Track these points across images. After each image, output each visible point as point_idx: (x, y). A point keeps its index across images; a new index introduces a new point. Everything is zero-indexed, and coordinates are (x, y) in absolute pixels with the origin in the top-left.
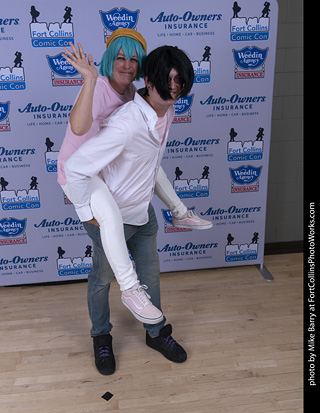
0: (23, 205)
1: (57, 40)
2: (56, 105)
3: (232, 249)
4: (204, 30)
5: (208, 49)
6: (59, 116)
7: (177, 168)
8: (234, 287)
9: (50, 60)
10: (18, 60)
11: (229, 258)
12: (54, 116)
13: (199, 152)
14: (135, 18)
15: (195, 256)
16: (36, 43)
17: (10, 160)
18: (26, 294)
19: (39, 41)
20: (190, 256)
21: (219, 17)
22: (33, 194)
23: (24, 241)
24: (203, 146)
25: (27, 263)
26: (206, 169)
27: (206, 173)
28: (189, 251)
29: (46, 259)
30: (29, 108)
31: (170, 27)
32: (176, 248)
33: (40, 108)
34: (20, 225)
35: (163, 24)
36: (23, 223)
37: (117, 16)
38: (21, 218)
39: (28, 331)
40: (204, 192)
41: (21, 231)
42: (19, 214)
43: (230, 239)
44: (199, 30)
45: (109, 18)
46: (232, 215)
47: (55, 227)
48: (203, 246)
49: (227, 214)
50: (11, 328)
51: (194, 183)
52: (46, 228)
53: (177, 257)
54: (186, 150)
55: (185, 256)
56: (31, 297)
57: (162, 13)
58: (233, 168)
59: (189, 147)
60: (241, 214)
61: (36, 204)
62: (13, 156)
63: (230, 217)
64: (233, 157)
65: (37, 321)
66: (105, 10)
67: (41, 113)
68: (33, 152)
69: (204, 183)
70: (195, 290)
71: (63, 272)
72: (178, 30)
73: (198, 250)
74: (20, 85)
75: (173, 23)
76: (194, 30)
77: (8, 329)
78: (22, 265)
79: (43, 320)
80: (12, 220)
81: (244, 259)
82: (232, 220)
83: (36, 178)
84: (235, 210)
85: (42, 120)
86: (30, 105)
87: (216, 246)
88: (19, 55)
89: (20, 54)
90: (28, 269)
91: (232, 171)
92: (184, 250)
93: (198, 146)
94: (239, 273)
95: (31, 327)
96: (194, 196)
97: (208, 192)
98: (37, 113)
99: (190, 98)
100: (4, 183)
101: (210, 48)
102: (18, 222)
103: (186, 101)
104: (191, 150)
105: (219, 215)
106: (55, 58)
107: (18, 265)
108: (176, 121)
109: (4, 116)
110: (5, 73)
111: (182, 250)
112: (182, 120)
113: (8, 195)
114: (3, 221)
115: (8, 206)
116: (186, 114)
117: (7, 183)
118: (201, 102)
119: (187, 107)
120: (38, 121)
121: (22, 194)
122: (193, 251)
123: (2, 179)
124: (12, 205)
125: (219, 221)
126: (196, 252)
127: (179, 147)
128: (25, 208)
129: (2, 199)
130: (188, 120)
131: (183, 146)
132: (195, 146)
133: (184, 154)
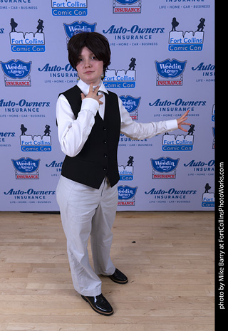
0: (38, 148)
1: (73, 10)
2: (69, 66)
3: (208, 196)
4: (201, 3)
6: (71, 75)
9: (66, 27)
10: (40, 27)
11: (205, 204)
12: (67, 75)
15: (175, 200)
16: (56, 12)
17: (30, 110)
18: (36, 219)
19: (58, 10)
20: (171, 199)
23: (37, 177)
24: (191, 106)
25: (39, 195)
26: (192, 127)
27: (192, 130)
28: (171, 195)
29: (53, 193)
30: (47, 68)
32: (160, 192)
33: (56, 68)
34: (34, 164)
36: (37, 162)
38: (35, 159)
39: (37, 248)
40: (188, 146)
41: (35, 169)
42: (34, 155)
43: (208, 187)
44: (196, 3)
48: (184, 192)
49: (207, 167)
50: (25, 245)
51: (181, 139)
52: (55, 168)
53: (161, 199)
54: (176, 109)
55: (168, 200)
56: (40, 222)
59: (178, 107)
61: (48, 148)
62: (32, 107)
63: (209, 169)
65: (45, 241)
67: (56, 72)
68: (48, 105)
69: (190, 138)
70: (175, 227)
72: (177, 3)
73: (179, 195)
74: (40, 48)
76: (192, 3)
78: (34, 196)
79: (50, 241)
80: (29, 160)
83: (49, 127)
84: (214, 163)
85: (57, 78)
86: (48, 65)
87: (195, 193)
88: (41, 22)
90: (39, 200)
92: (167, 194)
93: (187, 107)
95: (40, 245)
96: (180, 150)
97: (192, 147)
98: (53, 72)
99: (183, 65)
100: (24, 129)
101: (204, 20)
102: (33, 161)
103: (179, 67)
104: (180, 109)
105: (200, 167)
106: (71, 26)
107: (31, 196)
108: (169, 84)
109: (26, 73)
110: (30, 37)
111: (165, 194)
112: (175, 83)
113: (26, 139)
114: (21, 160)
115: (26, 148)
116: (178, 78)
117: (26, 130)
118: (193, 68)
119: (180, 72)
120: (53, 79)
121: (38, 139)
122: (175, 195)
123: (22, 125)
124: (29, 147)
125: (199, 172)
126: (177, 197)
127: (170, 107)
128: (39, 150)
129: (21, 142)
130: (180, 84)
131: (174, 106)
132: (184, 107)
133: (174, 112)
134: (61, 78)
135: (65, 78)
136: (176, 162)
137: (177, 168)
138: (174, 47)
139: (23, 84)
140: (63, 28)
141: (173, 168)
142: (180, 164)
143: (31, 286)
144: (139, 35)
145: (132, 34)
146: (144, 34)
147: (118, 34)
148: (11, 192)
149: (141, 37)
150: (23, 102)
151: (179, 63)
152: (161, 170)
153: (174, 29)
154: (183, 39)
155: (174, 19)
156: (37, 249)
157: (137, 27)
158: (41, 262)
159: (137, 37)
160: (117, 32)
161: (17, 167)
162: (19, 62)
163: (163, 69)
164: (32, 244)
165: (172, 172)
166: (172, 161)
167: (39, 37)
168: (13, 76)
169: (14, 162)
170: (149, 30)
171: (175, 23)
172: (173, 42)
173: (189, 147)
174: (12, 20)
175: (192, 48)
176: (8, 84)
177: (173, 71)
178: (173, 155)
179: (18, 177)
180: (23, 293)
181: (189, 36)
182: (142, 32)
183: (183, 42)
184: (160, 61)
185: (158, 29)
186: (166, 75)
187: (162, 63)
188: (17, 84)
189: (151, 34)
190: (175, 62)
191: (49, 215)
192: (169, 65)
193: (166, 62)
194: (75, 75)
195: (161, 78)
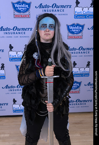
2: (15, 28)
6: (17, 33)
7: (74, 62)
9: (13, 4)
12: (14, 33)
13: (85, 54)
15: (80, 106)
20: (78, 106)
22: (2, 72)
24: (88, 51)
26: (89, 63)
27: (88, 65)
28: (78, 103)
29: (7, 104)
30: (2, 29)
32: (71, 101)
33: (7, 29)
40: (87, 74)
47: (12, 89)
48: (85, 101)
51: (82, 70)
52: (8, 89)
54: (79, 52)
55: (76, 106)
59: (81, 51)
61: (3, 77)
67: (8, 31)
68: (3, 51)
70: (80, 123)
71: (15, 111)
73: (82, 103)
83: (4, 64)
85: (8, 35)
87: (91, 101)
92: (75, 103)
93: (86, 51)
96: (82, 76)
97: (89, 74)
98: (6, 31)
99: (83, 27)
103: (81, 28)
104: (82, 53)
106: (16, 4)
108: (75, 38)
111: (74, 103)
112: (78, 38)
116: (80, 34)
118: (88, 29)
119: (81, 31)
120: (6, 35)
122: (80, 103)
127: (76, 51)
130: (81, 38)
131: (78, 51)
132: (84, 51)
133: (78, 54)
134: (10, 35)
135: (13, 35)
136: (80, 83)
137: (81, 87)
138: (77, 16)
140: (11, 5)
142: (82, 85)
145: (53, 9)
146: (60, 9)
147: (44, 9)
149: (58, 11)
151: (80, 26)
153: (77, 6)
154: (82, 12)
157: (56, 4)
159: (55, 11)
160: (44, 8)
163: (71, 29)
166: (78, 83)
170: (62, 6)
172: (76, 13)
175: (88, 17)
177: (77, 30)
181: (86, 10)
182: (58, 8)
183: (82, 13)
185: (68, 6)
186: (73, 33)
187: (70, 26)
190: (78, 25)
191: (5, 118)
192: (74, 27)
193: (73, 25)
194: (19, 33)
195: (70, 35)
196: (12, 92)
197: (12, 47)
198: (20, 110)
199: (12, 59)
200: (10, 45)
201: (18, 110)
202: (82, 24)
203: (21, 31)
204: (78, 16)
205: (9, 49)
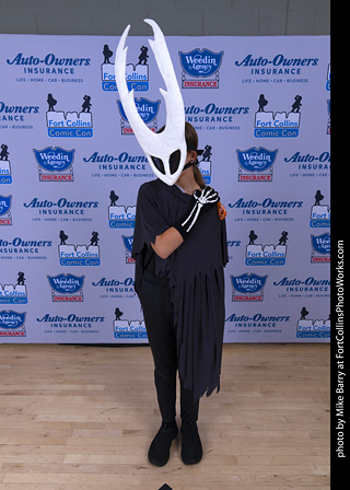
0: (82, 261)
2: (124, 156)
3: (306, 324)
4: (296, 77)
5: (298, 99)
6: (127, 167)
7: (252, 232)
8: (306, 368)
9: (121, 105)
10: (87, 105)
11: (301, 334)
12: (121, 167)
13: (278, 216)
14: (218, 61)
15: (262, 328)
16: (107, 87)
17: (71, 212)
18: (79, 354)
19: (111, 84)
20: (257, 328)
21: (315, 62)
22: (94, 250)
23: (80, 299)
24: (283, 208)
25: (83, 323)
26: (285, 235)
27: (284, 239)
28: (257, 323)
29: (102, 319)
30: (95, 157)
31: (257, 72)
32: (243, 318)
33: (107, 158)
34: (77, 282)
35: (250, 68)
36: (81, 280)
37: (198, 58)
38: (78, 275)
41: (78, 288)
42: (76, 271)
43: (304, 313)
44: (290, 76)
45: (189, 60)
46: (309, 287)
47: (114, 287)
48: (273, 318)
49: (304, 286)
50: (63, 393)
51: (269, 250)
52: (104, 288)
53: (243, 328)
54: (264, 212)
55: (252, 328)
56: (84, 359)
57: (250, 56)
58: (315, 235)
59: (267, 209)
60: (320, 286)
61: (95, 261)
62: (74, 209)
63: (306, 289)
64: (315, 223)
65: (90, 387)
66: (185, 51)
67: (107, 163)
68: (96, 206)
69: (281, 249)
70: (262, 367)
71: (119, 334)
72: (266, 76)
73: (267, 322)
74: (86, 132)
75: (260, 67)
76: (284, 76)
77: (60, 394)
78: (77, 323)
79: (98, 387)
80: (70, 277)
81: (318, 336)
82: (308, 293)
83: (97, 234)
84: (313, 281)
85: (108, 171)
86: (96, 154)
87: (287, 319)
88: (87, 99)
89: (89, 98)
90: (83, 328)
91: (314, 239)
92: (252, 322)
93: (278, 209)
94: (311, 351)
95: (83, 393)
96: (268, 264)
97: (284, 260)
98: (103, 163)
99: (273, 155)
100: (63, 237)
101: (300, 98)
102: (76, 278)
103: (268, 157)
104: (269, 212)
105: (295, 286)
107: (73, 323)
108: (255, 179)
109: (68, 165)
110: (72, 118)
111: (249, 321)
112: (262, 179)
113: (67, 250)
114: (60, 277)
115: (66, 261)
116: (267, 172)
117: (66, 237)
118: (285, 159)
119: (269, 165)
120: (103, 171)
121: (82, 250)
122: (261, 323)
123: (62, 232)
124: (70, 260)
125: (294, 293)
126: (264, 325)
127: (255, 209)
128: (84, 264)
129: (60, 254)
130: (269, 179)
131: (260, 208)
132: (274, 208)
133: (262, 216)
134: (113, 171)
135: (119, 171)
136: (263, 280)
137: (265, 288)
138: (262, 132)
139: (63, 179)
140: (117, 106)
141: (259, 288)
142: (269, 282)
143: (71, 459)
144: (215, 116)
145: (207, 115)
146: (222, 115)
147: (189, 115)
148: (47, 318)
149: (219, 119)
150: (63, 202)
151: (268, 153)
152: (243, 290)
153: (261, 109)
154: (273, 122)
155: (262, 96)
156: (79, 399)
157: (214, 105)
158: (85, 420)
159: (213, 119)
161: (54, 286)
162: (58, 151)
163: (247, 161)
164: (72, 393)
165: (258, 293)
166: (259, 278)
167: (85, 117)
168: (50, 168)
169: (51, 279)
170: (229, 110)
171: (263, 102)
172: (259, 126)
173: (280, 261)
174: (50, 96)
175: (285, 133)
176: (43, 178)
177: (260, 163)
178: (260, 270)
179: (56, 299)
180: (59, 471)
181: (281, 118)
182: (219, 112)
183: (272, 125)
184: (242, 149)
185: (240, 109)
186: (251, 168)
187: (245, 153)
188: (56, 179)
189: (231, 114)
190: (262, 151)
191: (96, 348)
192: (254, 155)
193: (251, 151)
194: (133, 167)
195: (244, 172)
196: (114, 293)
197: (117, 198)
198: (129, 333)
199: (116, 223)
200: (112, 192)
201: (125, 333)
202: (271, 148)
203: (136, 163)
204: (262, 130)
205: (110, 201)
